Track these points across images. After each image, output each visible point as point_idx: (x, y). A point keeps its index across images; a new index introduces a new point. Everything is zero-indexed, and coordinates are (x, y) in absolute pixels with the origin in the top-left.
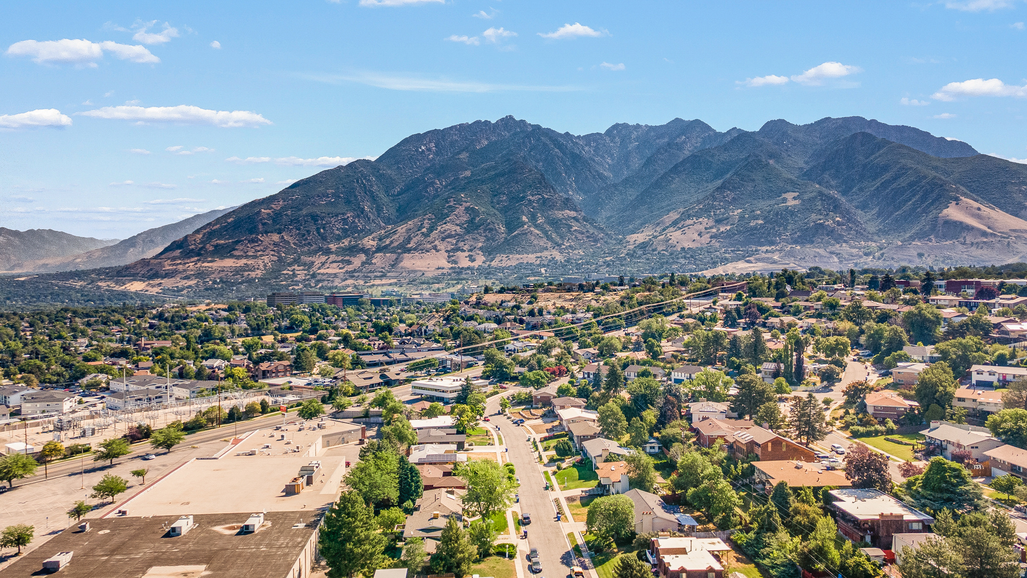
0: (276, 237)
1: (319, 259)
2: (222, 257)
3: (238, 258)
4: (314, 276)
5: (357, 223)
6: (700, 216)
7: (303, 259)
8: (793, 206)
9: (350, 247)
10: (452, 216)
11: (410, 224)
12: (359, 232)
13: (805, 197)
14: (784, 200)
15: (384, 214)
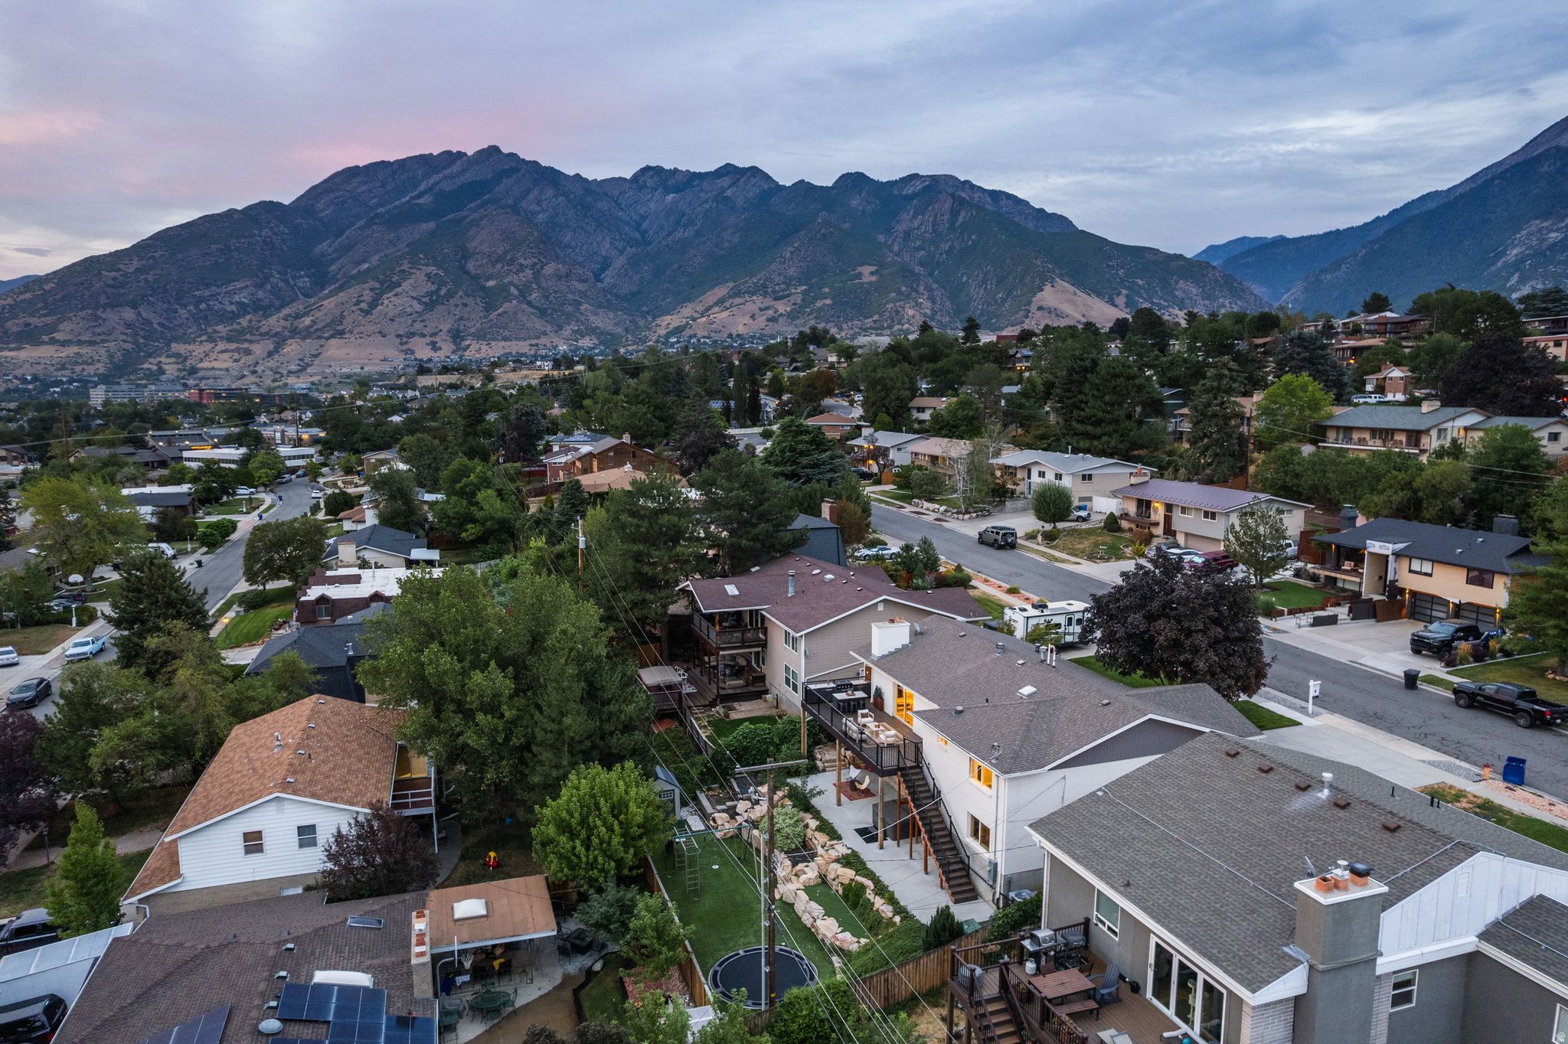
0: (129, 314)
1: (197, 349)
2: (37, 342)
4: (193, 371)
5: (261, 294)
6: (753, 293)
7: (175, 347)
8: (870, 283)
9: (250, 329)
10: (406, 285)
11: (342, 296)
12: (263, 309)
13: (885, 272)
14: (859, 276)
15: (305, 282)
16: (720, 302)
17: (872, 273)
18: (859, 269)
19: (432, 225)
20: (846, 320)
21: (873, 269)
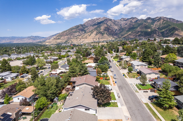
0: (67, 36)
1: (73, 40)
2: (59, 39)
3: (61, 39)
4: (72, 42)
5: (79, 34)
6: (134, 33)
7: (71, 40)
8: (150, 32)
9: (78, 38)
10: (94, 33)
11: (87, 34)
12: (79, 36)
13: (152, 30)
14: (148, 30)
15: (84, 33)
16: (130, 34)
19: (97, 26)
20: (146, 36)
21: (150, 29)
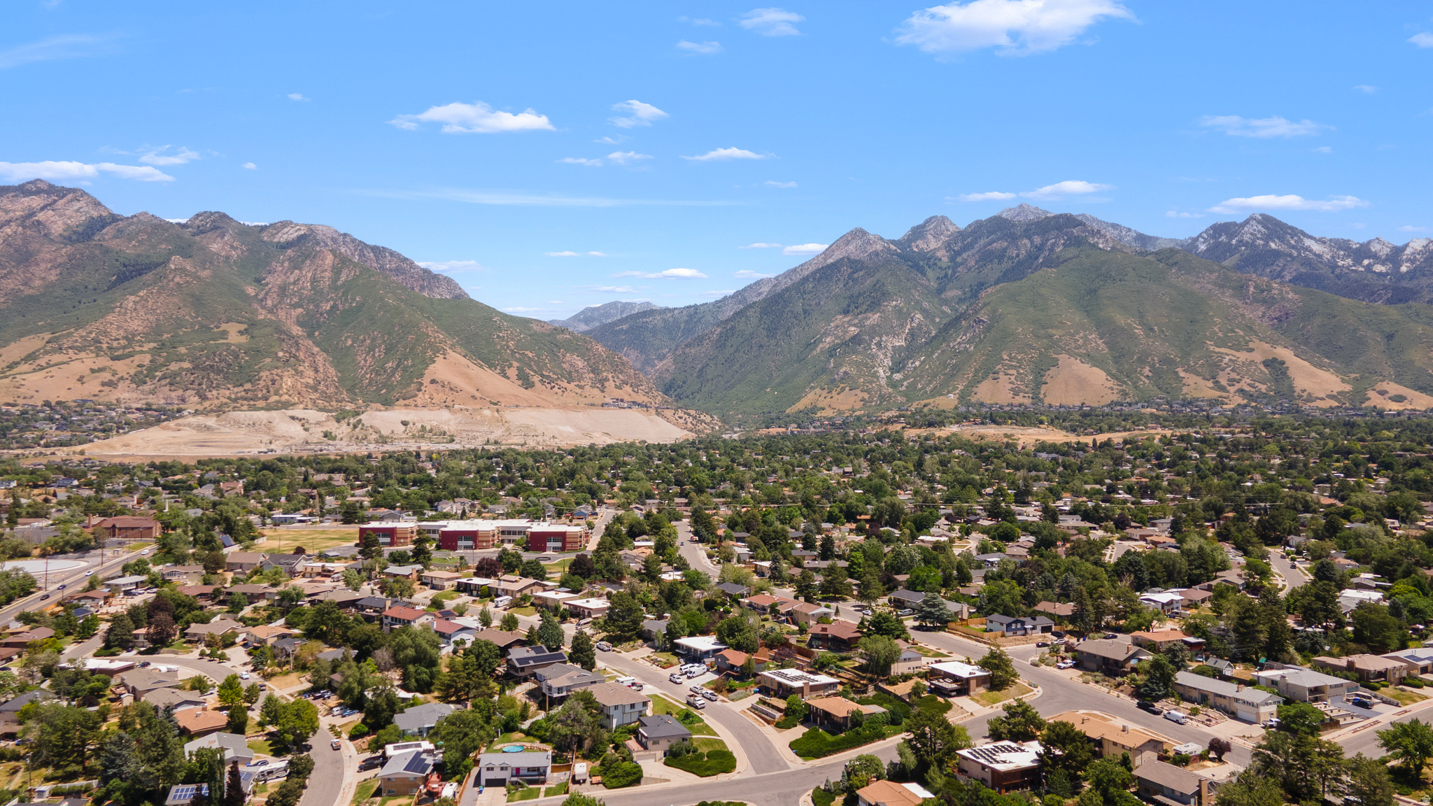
6: (80, 349)
8: (239, 346)
13: (256, 332)
14: (224, 334)
16: (31, 357)
17: (241, 333)
18: (224, 326)
20: (211, 387)
21: (243, 327)
